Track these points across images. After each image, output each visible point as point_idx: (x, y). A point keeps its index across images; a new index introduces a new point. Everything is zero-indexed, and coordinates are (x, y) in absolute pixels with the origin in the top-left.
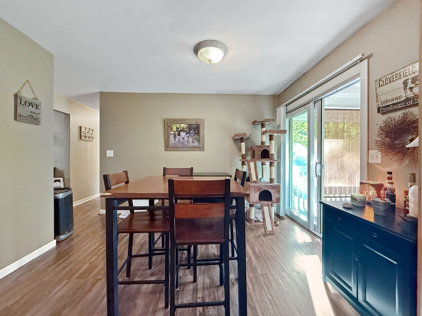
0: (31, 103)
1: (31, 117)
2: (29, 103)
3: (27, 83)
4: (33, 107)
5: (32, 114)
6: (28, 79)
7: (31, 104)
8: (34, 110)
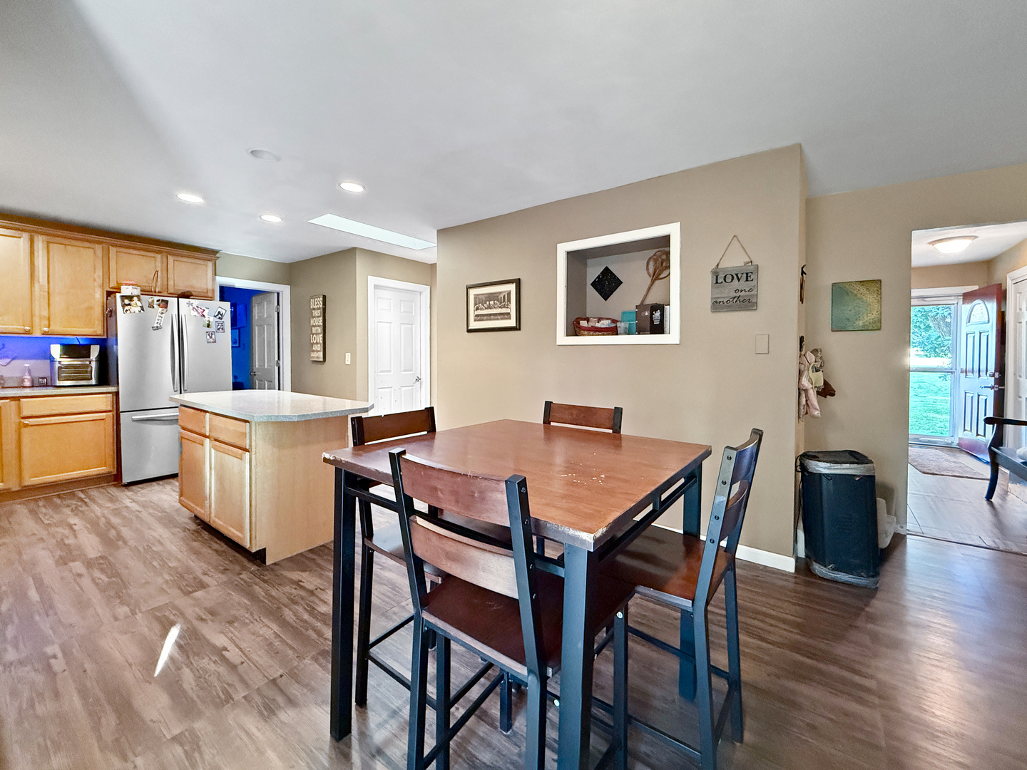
0: (737, 275)
1: (736, 299)
2: (732, 276)
3: (735, 241)
4: (739, 280)
5: (737, 295)
6: (737, 234)
7: (735, 277)
8: (742, 284)
